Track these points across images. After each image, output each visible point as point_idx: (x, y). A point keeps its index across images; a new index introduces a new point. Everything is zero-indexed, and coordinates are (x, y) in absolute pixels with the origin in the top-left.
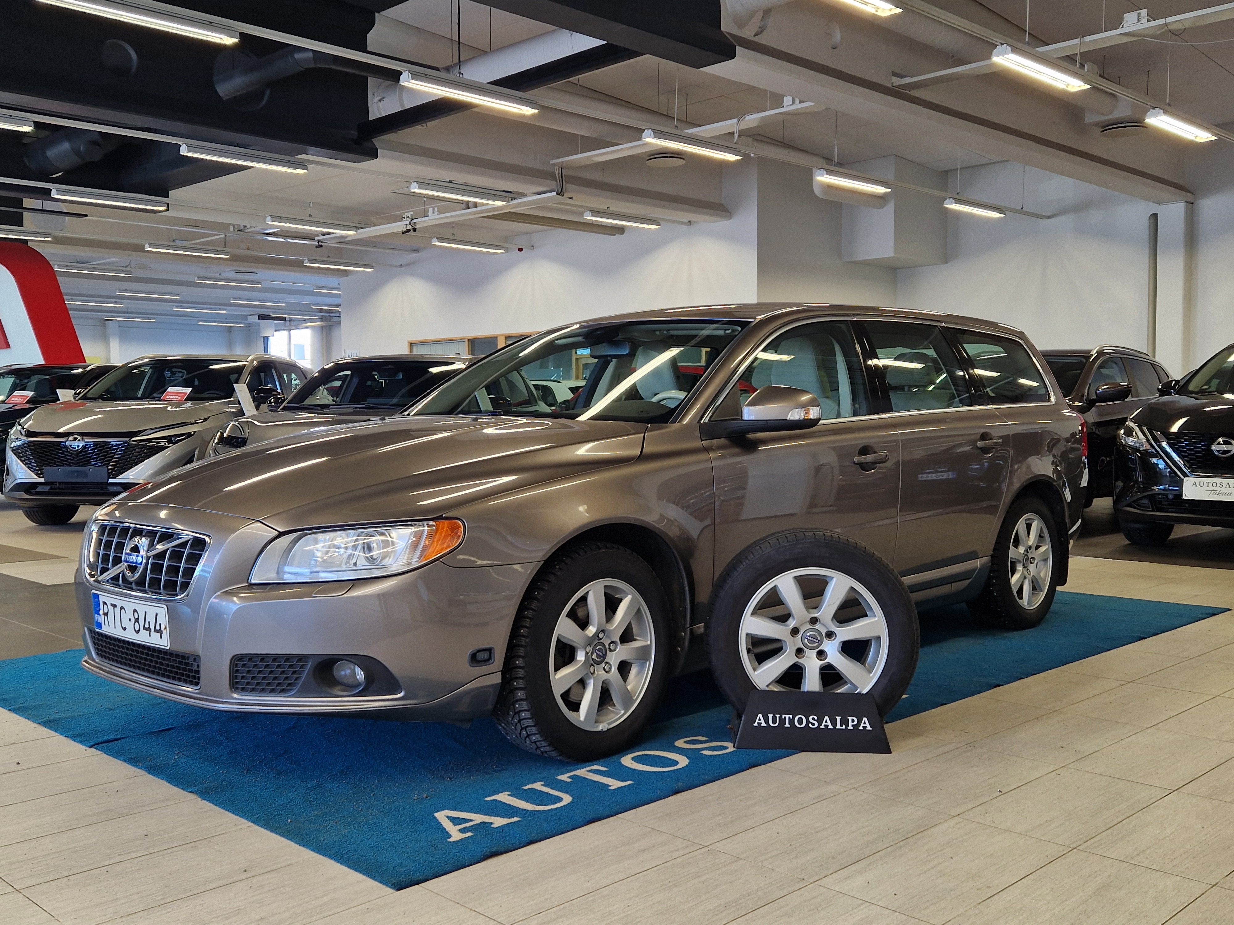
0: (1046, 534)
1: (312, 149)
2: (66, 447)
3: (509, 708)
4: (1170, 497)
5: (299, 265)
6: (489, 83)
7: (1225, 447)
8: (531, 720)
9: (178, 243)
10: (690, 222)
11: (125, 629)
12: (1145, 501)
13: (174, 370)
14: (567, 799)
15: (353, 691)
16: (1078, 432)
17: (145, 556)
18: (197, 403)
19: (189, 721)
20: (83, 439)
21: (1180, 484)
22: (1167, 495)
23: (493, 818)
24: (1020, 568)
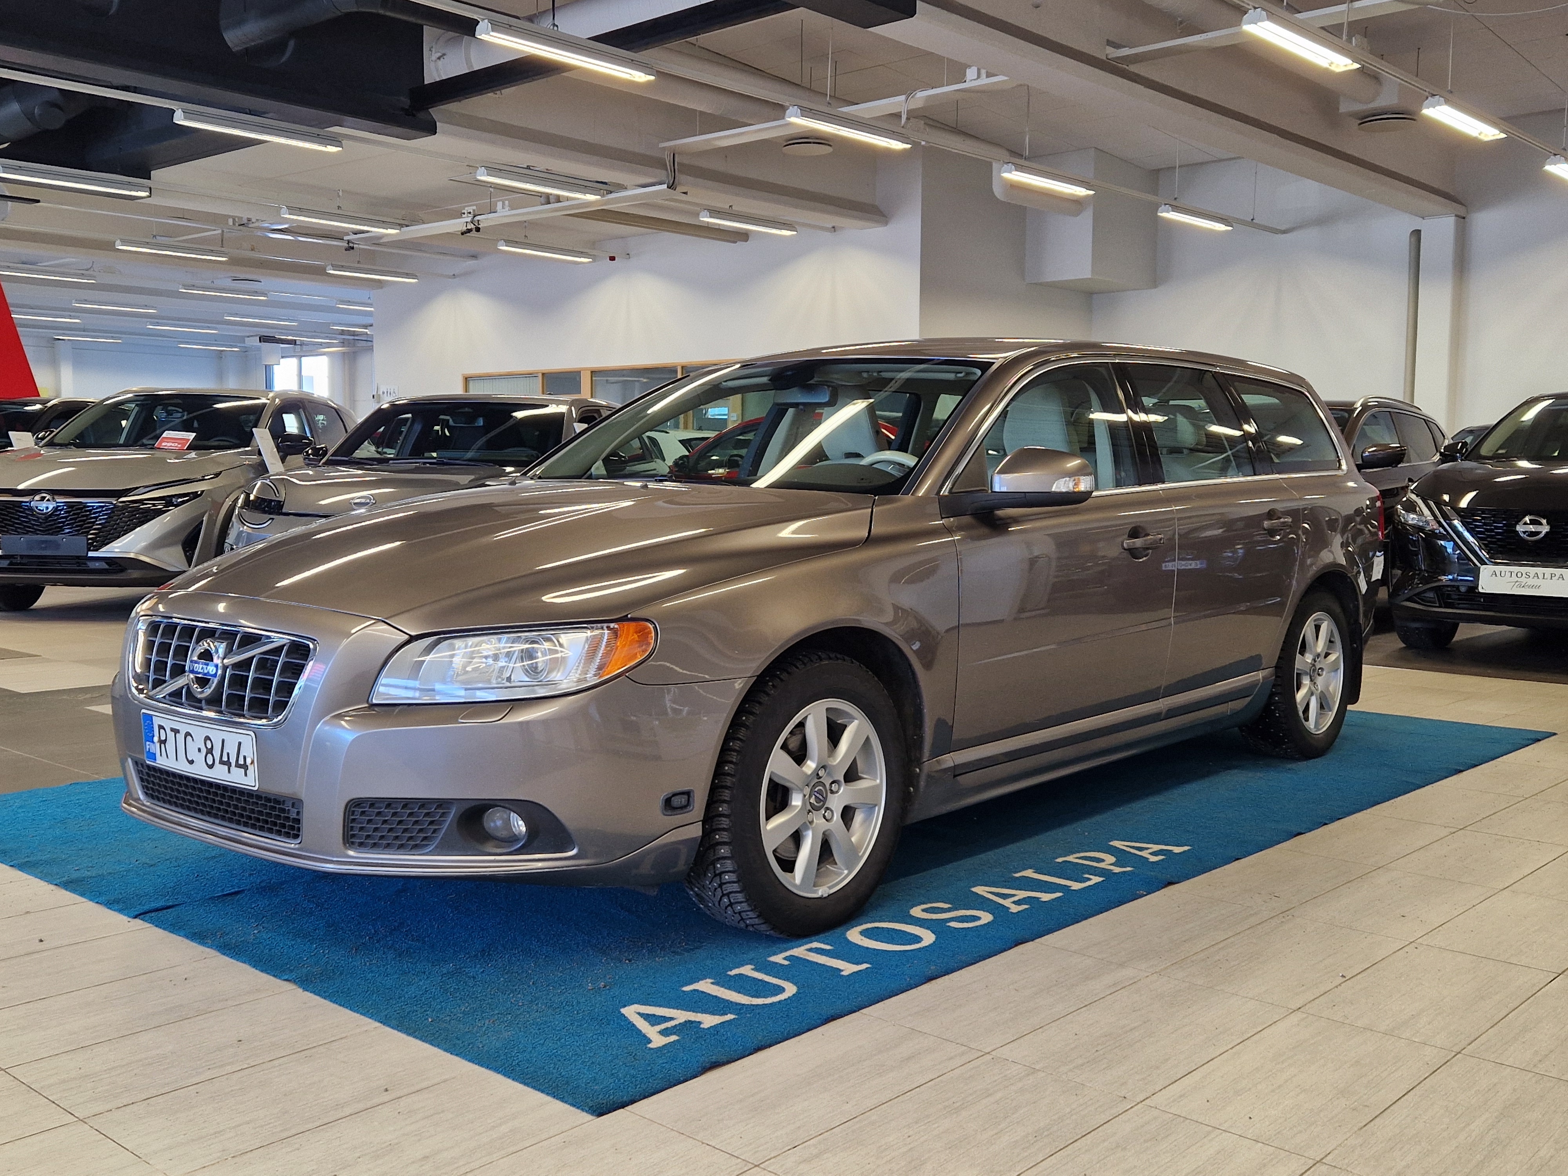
0: (1337, 639)
1: (350, 120)
2: (31, 509)
3: (707, 869)
4: (1463, 589)
5: (319, 272)
6: (589, 39)
7: (1532, 528)
8: (736, 885)
9: (160, 240)
10: (834, 227)
11: (191, 762)
12: (1431, 595)
13: (170, 408)
14: (790, 989)
15: (512, 846)
16: (1365, 507)
17: (220, 665)
18: (203, 454)
19: (260, 882)
20: (53, 498)
21: (1476, 573)
22: (1458, 587)
23: (699, 1014)
24: (1306, 681)
